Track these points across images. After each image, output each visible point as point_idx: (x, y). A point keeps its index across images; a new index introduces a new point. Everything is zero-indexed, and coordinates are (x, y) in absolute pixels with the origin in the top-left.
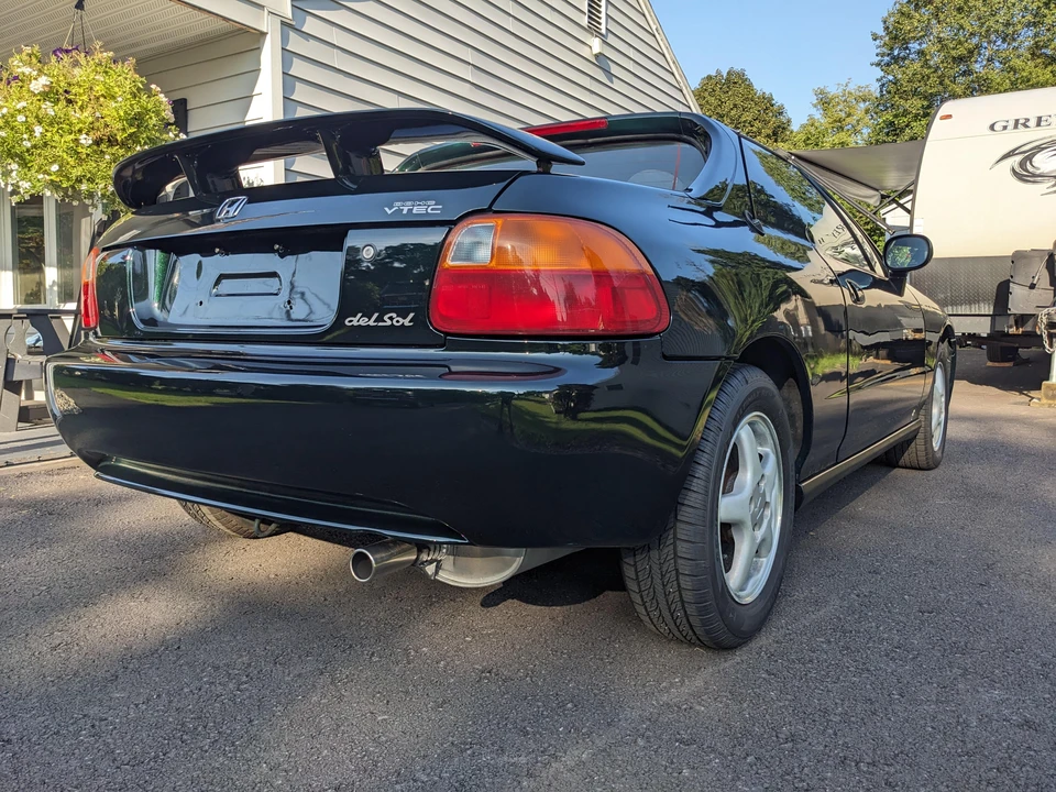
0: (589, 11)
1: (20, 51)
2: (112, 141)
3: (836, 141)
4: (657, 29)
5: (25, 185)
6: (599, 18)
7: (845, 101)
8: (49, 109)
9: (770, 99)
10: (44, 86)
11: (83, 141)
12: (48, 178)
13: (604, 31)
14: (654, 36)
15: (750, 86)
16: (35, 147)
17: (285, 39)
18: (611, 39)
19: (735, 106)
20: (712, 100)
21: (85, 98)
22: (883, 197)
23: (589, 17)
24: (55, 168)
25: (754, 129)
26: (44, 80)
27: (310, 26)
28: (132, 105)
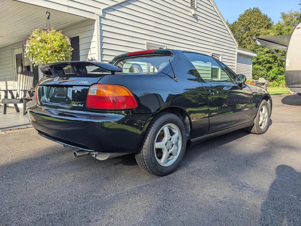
0: (191, 2)
1: (35, 30)
2: (55, 51)
3: (287, 29)
4: (214, 5)
5: (36, 62)
6: (195, 4)
7: (291, 16)
8: (41, 44)
9: (266, 16)
10: (40, 39)
11: (48, 52)
12: (41, 60)
13: (196, 8)
14: (213, 7)
15: (260, 13)
16: (38, 53)
17: (100, 21)
18: (198, 9)
19: (255, 19)
20: (248, 17)
21: (49, 41)
23: (191, 4)
24: (42, 58)
25: (261, 26)
26: (39, 38)
27: (107, 16)
28: (60, 43)
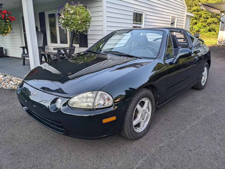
1: (66, 5)
8: (74, 16)
10: (73, 12)
11: (79, 22)
22: (221, 12)
24: (74, 27)
